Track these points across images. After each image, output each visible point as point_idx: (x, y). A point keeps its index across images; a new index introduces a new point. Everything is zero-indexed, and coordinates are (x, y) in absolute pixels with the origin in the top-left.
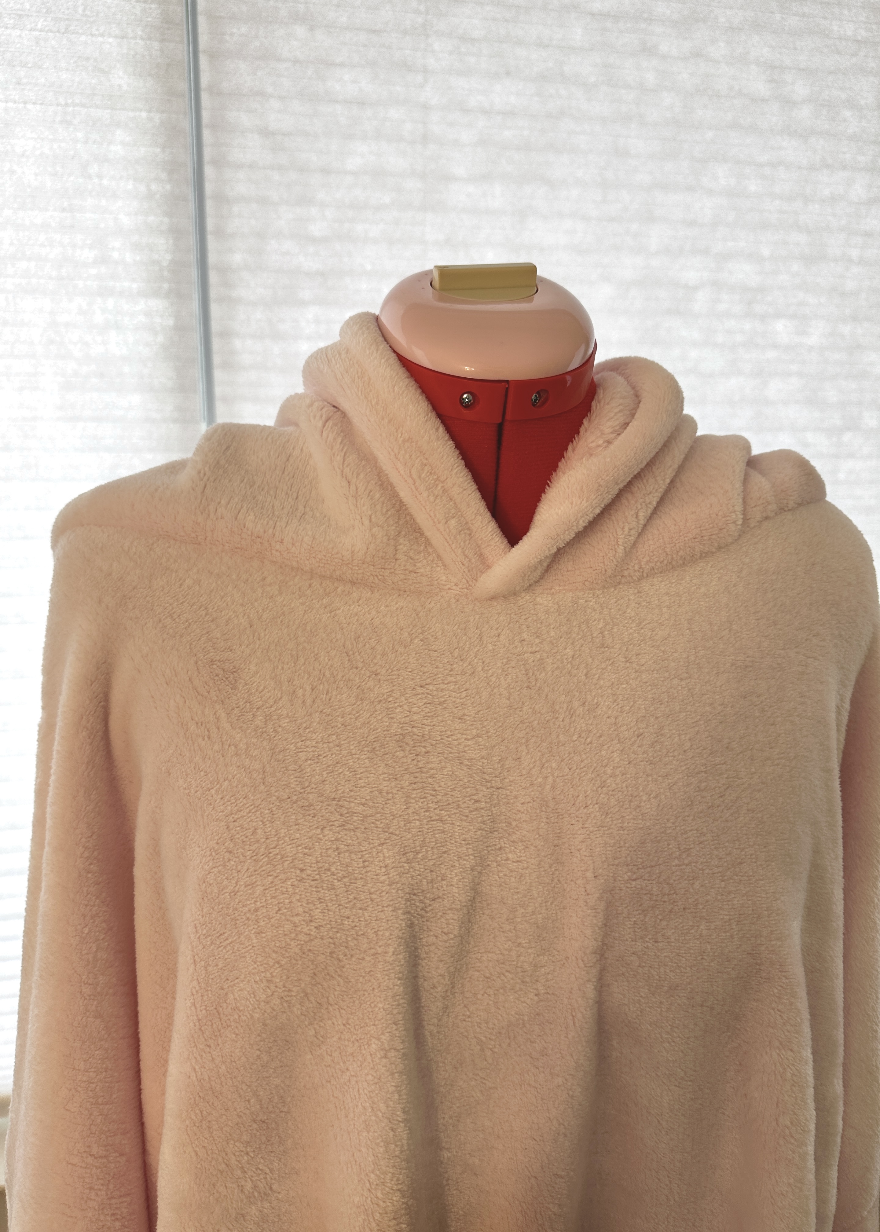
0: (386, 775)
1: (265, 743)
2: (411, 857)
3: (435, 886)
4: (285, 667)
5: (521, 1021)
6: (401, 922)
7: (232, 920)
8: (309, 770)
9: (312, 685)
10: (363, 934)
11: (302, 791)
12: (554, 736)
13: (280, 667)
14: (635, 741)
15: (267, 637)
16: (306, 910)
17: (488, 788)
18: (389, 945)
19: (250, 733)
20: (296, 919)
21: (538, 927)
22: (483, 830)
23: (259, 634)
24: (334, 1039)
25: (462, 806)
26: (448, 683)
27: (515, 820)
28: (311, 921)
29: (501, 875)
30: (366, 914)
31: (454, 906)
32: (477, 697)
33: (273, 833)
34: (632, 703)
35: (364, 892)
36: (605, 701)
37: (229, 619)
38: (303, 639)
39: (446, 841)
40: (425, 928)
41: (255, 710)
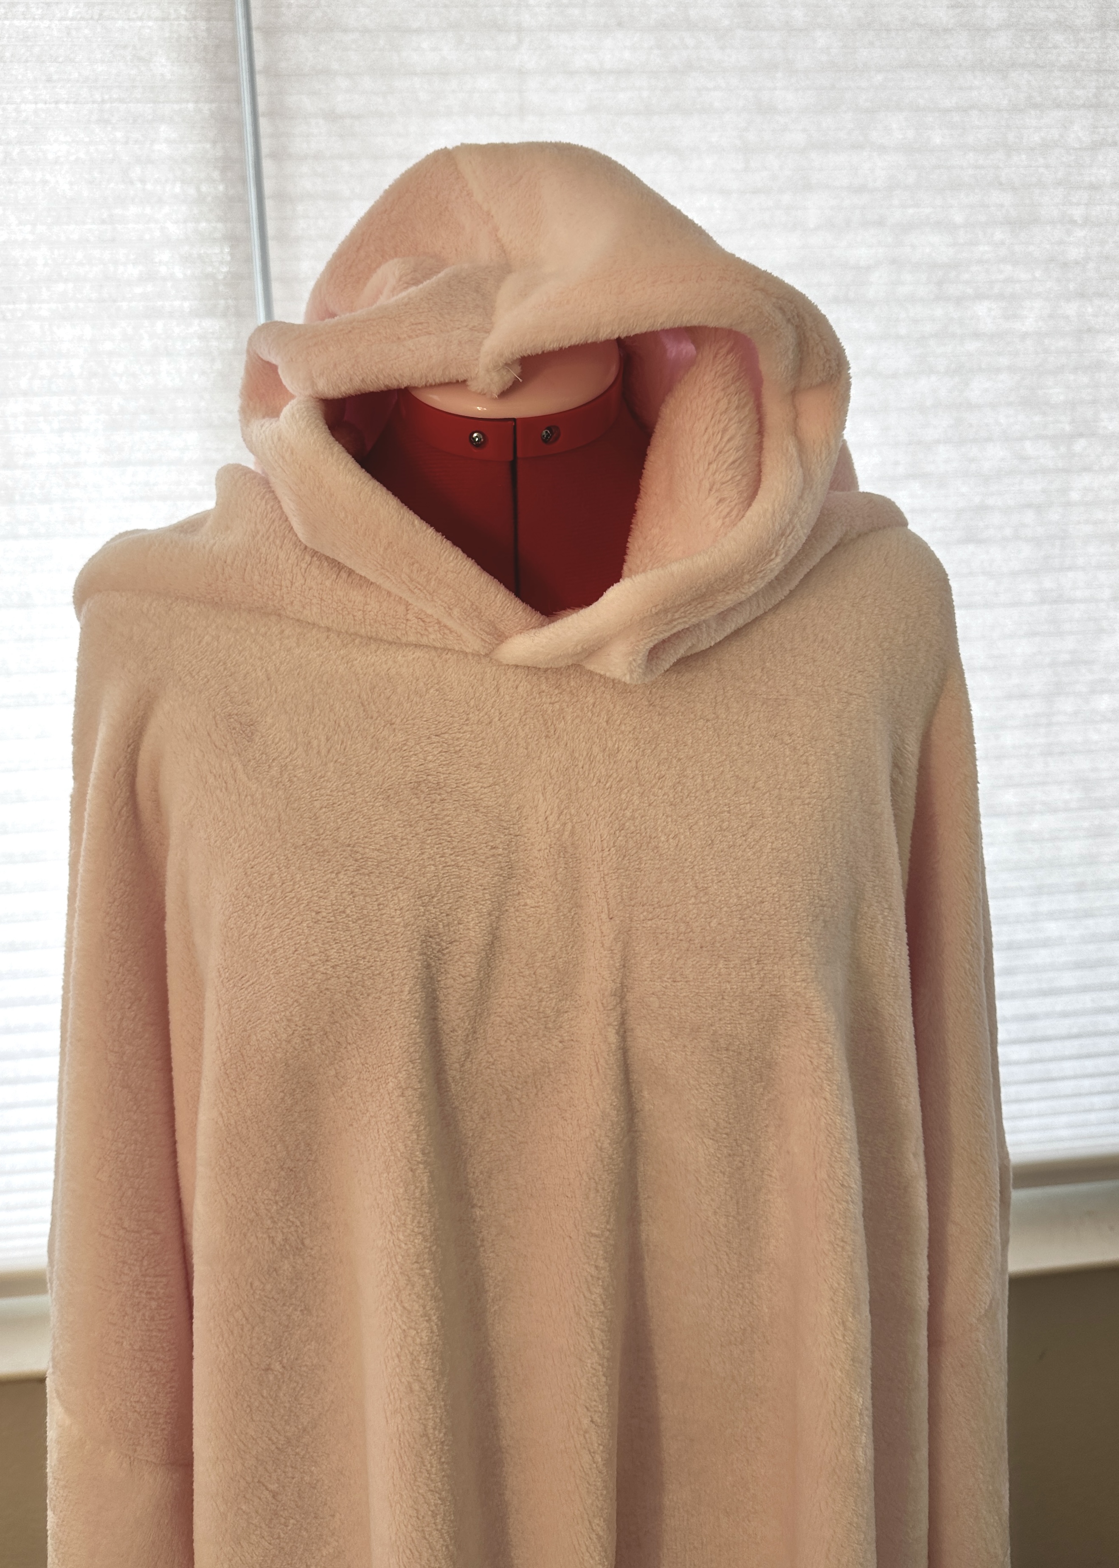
0: (400, 822)
1: (280, 793)
2: (426, 901)
3: (452, 929)
4: (301, 719)
5: (547, 1069)
6: (417, 962)
7: (252, 961)
8: (323, 817)
9: (327, 736)
10: (379, 974)
11: (317, 837)
12: (573, 782)
13: (295, 719)
14: (656, 783)
15: (284, 690)
16: (322, 950)
17: (505, 835)
18: (405, 984)
19: (265, 784)
20: (312, 959)
21: (558, 972)
22: (501, 875)
23: (276, 688)
24: (354, 1079)
25: (479, 852)
26: (464, 732)
27: (532, 866)
28: (327, 961)
29: (519, 919)
30: (381, 954)
31: (471, 950)
32: (494, 746)
33: (289, 877)
34: (653, 746)
35: (379, 934)
36: (626, 746)
37: (248, 673)
38: (319, 691)
39: (462, 886)
40: (443, 970)
41: (271, 761)
